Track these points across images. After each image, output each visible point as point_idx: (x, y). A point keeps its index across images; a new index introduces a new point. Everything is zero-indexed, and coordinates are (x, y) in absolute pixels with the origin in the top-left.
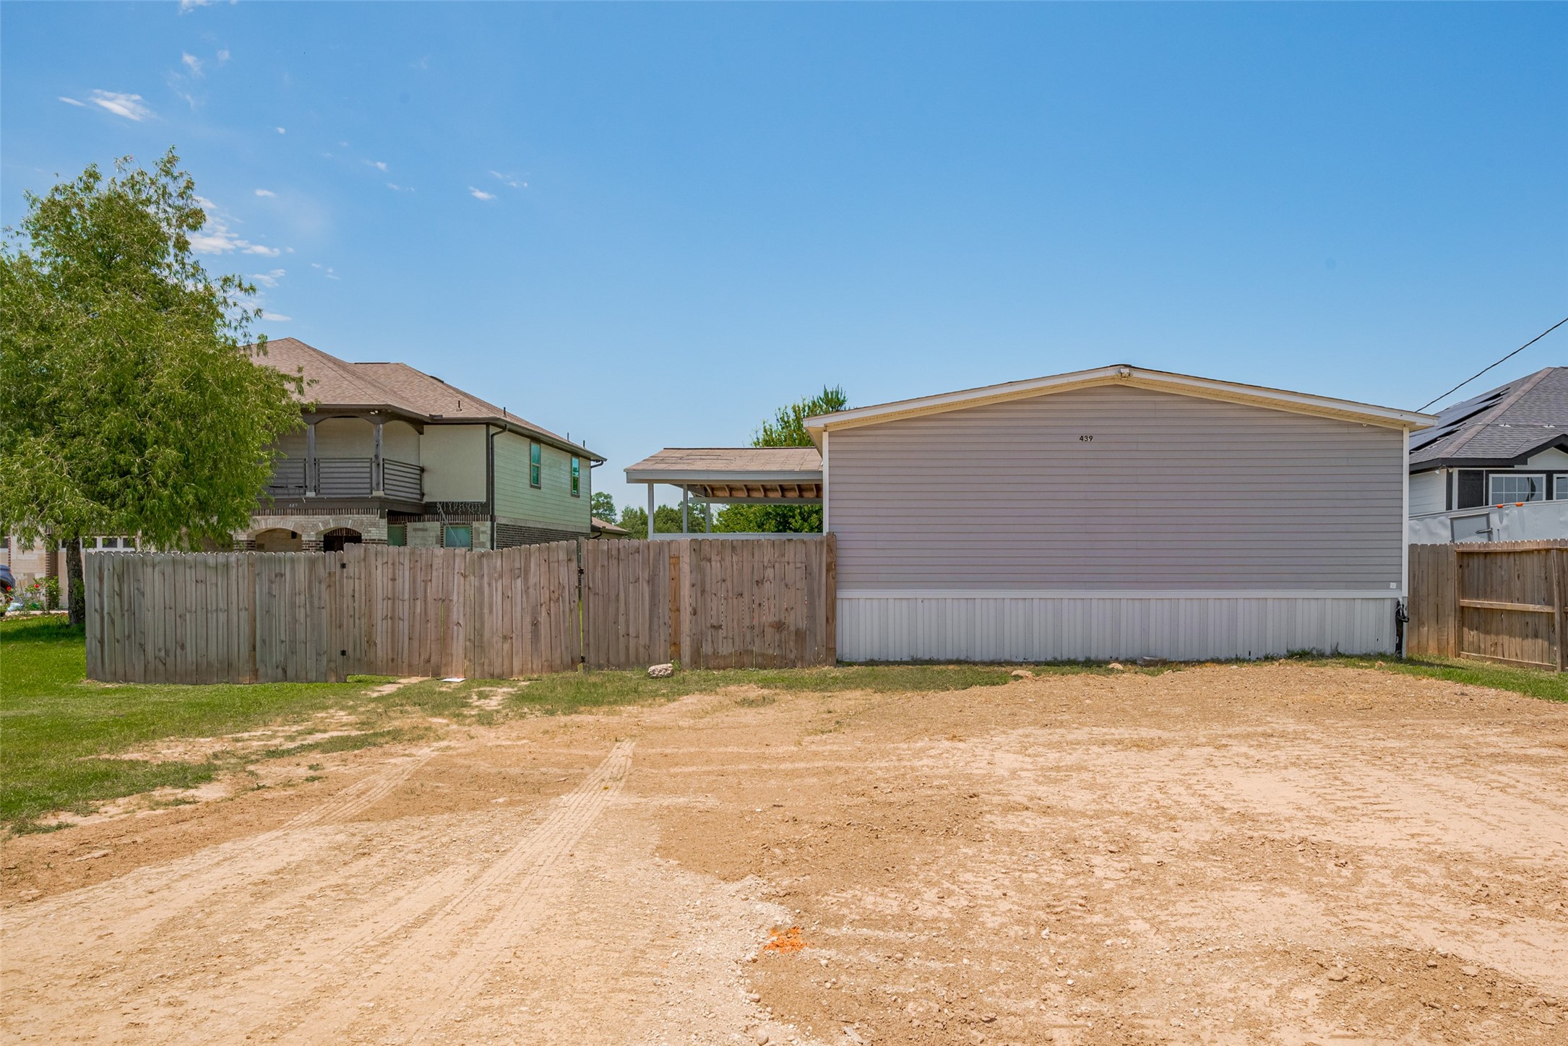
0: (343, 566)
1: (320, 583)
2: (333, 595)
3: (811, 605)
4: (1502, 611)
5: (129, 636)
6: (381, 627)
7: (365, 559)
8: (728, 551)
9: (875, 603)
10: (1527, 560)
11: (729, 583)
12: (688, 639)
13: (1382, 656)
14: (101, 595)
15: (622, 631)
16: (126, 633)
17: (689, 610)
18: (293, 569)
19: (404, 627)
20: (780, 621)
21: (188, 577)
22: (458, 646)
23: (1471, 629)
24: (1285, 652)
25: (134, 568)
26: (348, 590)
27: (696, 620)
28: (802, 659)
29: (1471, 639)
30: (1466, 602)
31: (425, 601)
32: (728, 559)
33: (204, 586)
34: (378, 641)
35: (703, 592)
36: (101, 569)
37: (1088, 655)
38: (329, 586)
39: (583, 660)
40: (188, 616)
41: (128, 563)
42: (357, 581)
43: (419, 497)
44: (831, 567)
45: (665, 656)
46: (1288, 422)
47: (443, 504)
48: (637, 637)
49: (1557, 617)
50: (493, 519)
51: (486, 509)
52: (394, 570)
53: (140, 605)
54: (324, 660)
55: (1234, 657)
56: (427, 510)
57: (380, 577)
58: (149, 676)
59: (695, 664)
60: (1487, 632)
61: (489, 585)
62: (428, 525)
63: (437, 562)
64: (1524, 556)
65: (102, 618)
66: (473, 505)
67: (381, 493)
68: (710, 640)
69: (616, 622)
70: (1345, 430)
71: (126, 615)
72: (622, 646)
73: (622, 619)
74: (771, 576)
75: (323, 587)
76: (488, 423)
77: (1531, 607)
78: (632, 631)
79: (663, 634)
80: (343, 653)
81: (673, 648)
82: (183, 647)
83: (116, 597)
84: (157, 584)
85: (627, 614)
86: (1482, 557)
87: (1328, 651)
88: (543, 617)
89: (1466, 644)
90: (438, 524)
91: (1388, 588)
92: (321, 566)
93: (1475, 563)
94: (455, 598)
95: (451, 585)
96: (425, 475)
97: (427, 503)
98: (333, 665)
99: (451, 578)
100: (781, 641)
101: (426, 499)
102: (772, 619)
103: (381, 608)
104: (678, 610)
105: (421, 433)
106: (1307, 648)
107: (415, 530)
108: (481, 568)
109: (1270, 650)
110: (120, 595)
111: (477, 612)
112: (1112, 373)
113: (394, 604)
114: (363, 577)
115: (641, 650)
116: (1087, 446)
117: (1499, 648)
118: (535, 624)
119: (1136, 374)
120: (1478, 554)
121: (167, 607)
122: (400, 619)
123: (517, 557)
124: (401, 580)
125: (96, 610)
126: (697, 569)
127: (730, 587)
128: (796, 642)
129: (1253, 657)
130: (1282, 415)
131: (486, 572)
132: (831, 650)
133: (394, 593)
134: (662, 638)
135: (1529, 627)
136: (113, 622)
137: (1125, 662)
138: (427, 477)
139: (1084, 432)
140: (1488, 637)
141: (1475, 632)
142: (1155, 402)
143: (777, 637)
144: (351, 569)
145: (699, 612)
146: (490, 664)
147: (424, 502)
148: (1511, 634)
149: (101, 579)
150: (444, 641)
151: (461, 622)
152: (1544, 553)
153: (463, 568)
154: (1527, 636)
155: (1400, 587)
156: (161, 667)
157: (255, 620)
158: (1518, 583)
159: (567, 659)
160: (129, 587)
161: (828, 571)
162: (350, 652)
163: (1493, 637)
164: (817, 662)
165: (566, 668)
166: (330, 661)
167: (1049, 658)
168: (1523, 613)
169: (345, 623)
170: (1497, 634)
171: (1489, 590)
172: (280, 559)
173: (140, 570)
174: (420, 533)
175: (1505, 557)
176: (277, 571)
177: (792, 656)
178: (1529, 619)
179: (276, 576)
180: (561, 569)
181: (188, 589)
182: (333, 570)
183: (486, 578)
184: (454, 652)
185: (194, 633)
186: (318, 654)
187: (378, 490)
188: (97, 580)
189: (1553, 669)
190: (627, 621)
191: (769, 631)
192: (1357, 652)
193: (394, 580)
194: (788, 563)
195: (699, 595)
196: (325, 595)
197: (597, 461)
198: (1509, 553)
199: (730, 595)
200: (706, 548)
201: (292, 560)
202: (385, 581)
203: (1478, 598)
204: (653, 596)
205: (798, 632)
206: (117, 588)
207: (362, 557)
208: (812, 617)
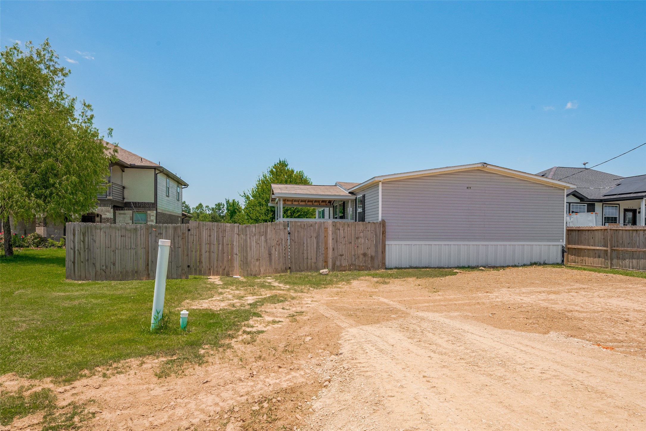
0: (189, 230)
1: (178, 237)
2: (184, 243)
3: (376, 246)
4: (585, 249)
5: (88, 260)
6: (205, 256)
7: (198, 227)
8: (346, 227)
9: (397, 246)
10: (596, 232)
11: (346, 238)
12: (331, 260)
13: (558, 264)
14: (74, 242)
15: (305, 257)
16: (87, 258)
17: (331, 248)
18: (166, 231)
19: (214, 256)
20: (365, 253)
21: (117, 234)
22: (237, 264)
23: (572, 255)
24: (530, 263)
25: (91, 230)
26: (191, 240)
27: (334, 252)
28: (373, 267)
29: (572, 258)
30: (570, 246)
31: (223, 245)
32: (346, 229)
33: (125, 238)
34: (203, 261)
35: (337, 241)
36: (74, 230)
37: (469, 265)
38: (183, 238)
39: (290, 268)
40: (117, 251)
41: (88, 228)
42: (195, 236)
43: (122, 199)
44: (384, 233)
45: (322, 266)
46: (532, 185)
47: (133, 203)
48: (311, 259)
49: (609, 251)
50: (156, 210)
51: (154, 206)
52: (210, 232)
53: (93, 246)
54: (180, 269)
55: (514, 265)
56: (127, 205)
57: (205, 234)
58: (97, 277)
59: (333, 269)
60: (578, 256)
61: (250, 238)
62: (126, 212)
63: (228, 229)
64: (595, 231)
65: (74, 252)
66: (148, 203)
67: (111, 198)
68: (339, 260)
69: (303, 253)
70: (548, 188)
71: (86, 251)
72: (305, 262)
73: (305, 252)
74: (362, 236)
75: (180, 238)
76: (155, 168)
77: (598, 248)
78: (309, 257)
79: (321, 258)
80: (189, 266)
81: (325, 263)
82: (114, 264)
83: (82, 243)
84: (102, 237)
85: (307, 250)
86: (577, 232)
87: (542, 263)
88: (273, 251)
89: (569, 260)
90: (131, 212)
91: (560, 241)
92: (179, 230)
93: (574, 233)
94: (235, 244)
95: (233, 238)
96: (125, 190)
97: (126, 202)
98: (184, 271)
99: (233, 236)
100: (365, 260)
101: (125, 201)
102: (362, 252)
103: (205, 248)
104: (327, 249)
105: (123, 171)
106: (536, 261)
107: (120, 214)
108: (246, 231)
109: (525, 263)
110: (84, 242)
111: (244, 249)
112: (480, 165)
113: (210, 246)
114: (197, 235)
115: (313, 264)
116: (469, 191)
117: (584, 262)
118: (270, 254)
119: (488, 166)
120: (575, 230)
121: (107, 247)
122: (213, 252)
123: (262, 227)
124: (213, 236)
125: (71, 249)
126: (334, 233)
127: (347, 240)
128: (371, 261)
129: (520, 265)
130: (530, 182)
131: (248, 233)
132: (384, 264)
133: (210, 241)
134: (321, 260)
135: (597, 254)
136: (80, 254)
137: (485, 267)
138: (126, 191)
139: (468, 185)
140: (579, 258)
141: (574, 256)
142: (491, 176)
143: (364, 259)
144: (192, 232)
145: (335, 249)
146: (251, 270)
147: (125, 202)
148: (589, 257)
149: (74, 235)
150: (231, 261)
151: (237, 253)
152: (603, 230)
153: (238, 231)
154: (596, 257)
155: (563, 241)
156: (103, 273)
157: (148, 253)
158: (592, 240)
159: (284, 268)
160: (88, 238)
161: (382, 234)
162: (191, 266)
163: (581, 257)
164: (378, 269)
165: (283, 272)
166: (182, 270)
167: (456, 266)
168: (594, 250)
169: (189, 254)
170: (583, 257)
171: (580, 242)
172: (160, 227)
173: (94, 231)
174: (122, 215)
175: (587, 232)
176: (159, 232)
177: (370, 266)
178: (596, 252)
179: (159, 234)
180: (281, 232)
181: (117, 239)
182: (184, 232)
183: (248, 236)
184: (235, 266)
185: (120, 258)
186: (177, 267)
187: (110, 196)
188: (72, 235)
189: (607, 268)
190: (307, 253)
191: (361, 256)
192: (550, 263)
193: (210, 236)
194: (368, 231)
195: (335, 243)
196: (181, 243)
197: (185, 186)
198: (589, 230)
199: (347, 243)
200: (338, 225)
201: (166, 227)
202: (207, 236)
203: (575, 245)
204: (318, 243)
205: (372, 257)
206: (82, 239)
207: (197, 227)
208: (376, 251)
